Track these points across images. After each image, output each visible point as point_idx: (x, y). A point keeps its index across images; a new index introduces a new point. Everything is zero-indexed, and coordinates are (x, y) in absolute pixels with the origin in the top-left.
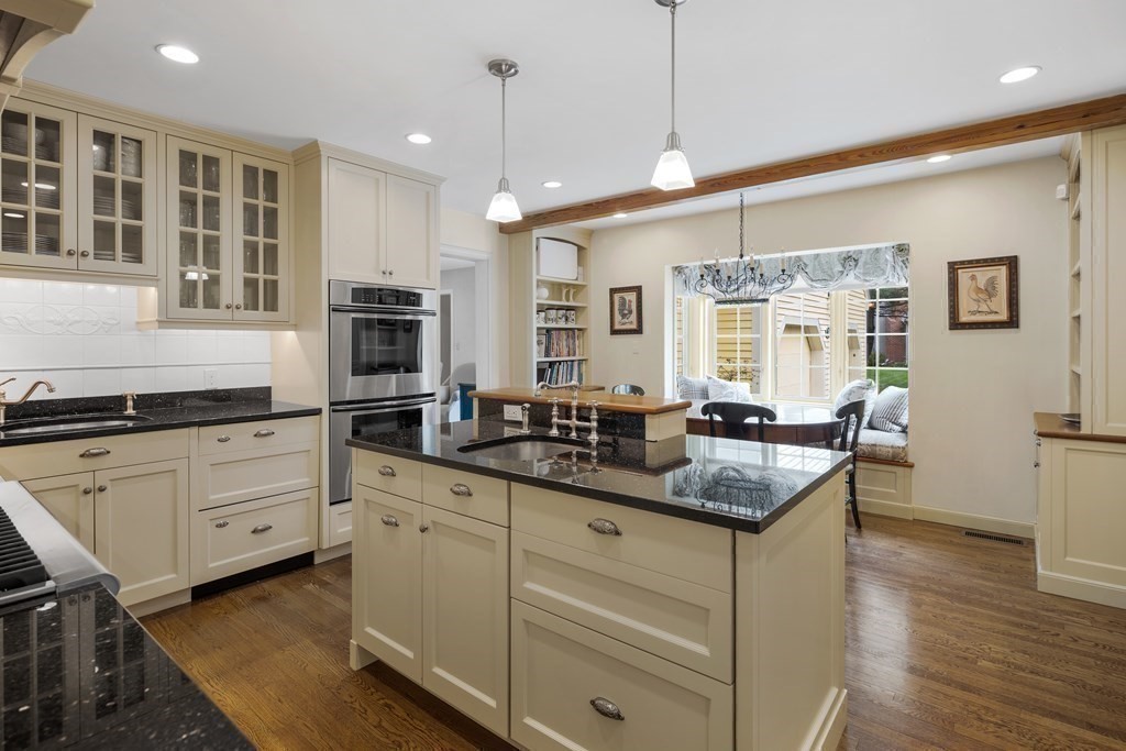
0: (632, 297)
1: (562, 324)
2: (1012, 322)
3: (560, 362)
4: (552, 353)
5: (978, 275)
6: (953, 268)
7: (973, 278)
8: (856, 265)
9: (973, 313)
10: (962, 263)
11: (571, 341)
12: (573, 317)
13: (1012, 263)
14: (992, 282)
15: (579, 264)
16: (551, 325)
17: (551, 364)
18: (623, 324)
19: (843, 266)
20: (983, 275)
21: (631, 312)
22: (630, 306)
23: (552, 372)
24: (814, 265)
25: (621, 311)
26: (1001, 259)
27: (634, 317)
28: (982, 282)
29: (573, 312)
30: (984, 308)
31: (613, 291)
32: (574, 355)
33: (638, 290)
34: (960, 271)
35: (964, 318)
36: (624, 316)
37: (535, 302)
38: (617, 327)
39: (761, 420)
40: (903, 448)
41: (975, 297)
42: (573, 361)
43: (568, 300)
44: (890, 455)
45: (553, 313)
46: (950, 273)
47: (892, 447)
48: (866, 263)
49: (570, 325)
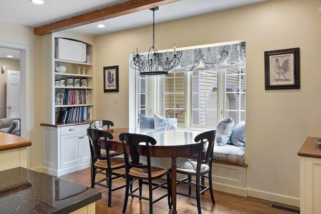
0: (113, 72)
1: (77, 86)
2: (296, 86)
3: (74, 107)
4: (69, 103)
5: (279, 59)
6: (267, 55)
7: (277, 60)
8: (227, 55)
9: (277, 80)
10: (271, 52)
11: (82, 96)
12: (86, 83)
13: (296, 52)
14: (286, 62)
15: (87, 54)
16: (69, 87)
17: (69, 109)
18: (110, 87)
19: (222, 56)
20: (282, 59)
21: (113, 80)
22: (113, 77)
23: (68, 113)
24: (208, 55)
25: (109, 79)
26: (291, 50)
27: (114, 83)
28: (281, 63)
29: (84, 80)
30: (282, 77)
31: (105, 69)
32: (85, 103)
33: (117, 68)
34: (270, 57)
35: (272, 83)
36: (110, 82)
37: (54, 73)
38: (107, 88)
39: (147, 144)
40: (242, 156)
41: (278, 71)
42: (83, 107)
43: (81, 73)
44: (235, 160)
45: (71, 81)
46: (265, 58)
47: (236, 156)
48: (232, 54)
49: (83, 87)
